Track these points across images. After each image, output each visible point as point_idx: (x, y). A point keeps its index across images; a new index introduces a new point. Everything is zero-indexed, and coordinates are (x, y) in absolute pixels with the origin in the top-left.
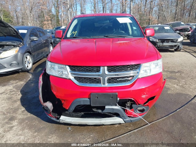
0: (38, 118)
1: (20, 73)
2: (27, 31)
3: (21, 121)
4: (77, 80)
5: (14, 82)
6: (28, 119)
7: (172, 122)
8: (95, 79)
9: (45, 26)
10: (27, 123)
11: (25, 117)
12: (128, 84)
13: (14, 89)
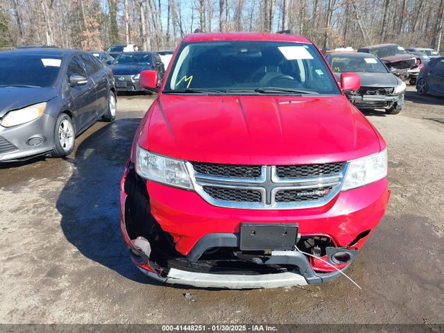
0: (112, 271)
1: (47, 159)
2: (59, 61)
3: (77, 279)
4: (210, 194)
5: (39, 182)
6: (90, 271)
7: (403, 282)
8: (249, 193)
9: (85, 41)
10: (90, 282)
11: (83, 268)
12: (319, 204)
13: (43, 201)
